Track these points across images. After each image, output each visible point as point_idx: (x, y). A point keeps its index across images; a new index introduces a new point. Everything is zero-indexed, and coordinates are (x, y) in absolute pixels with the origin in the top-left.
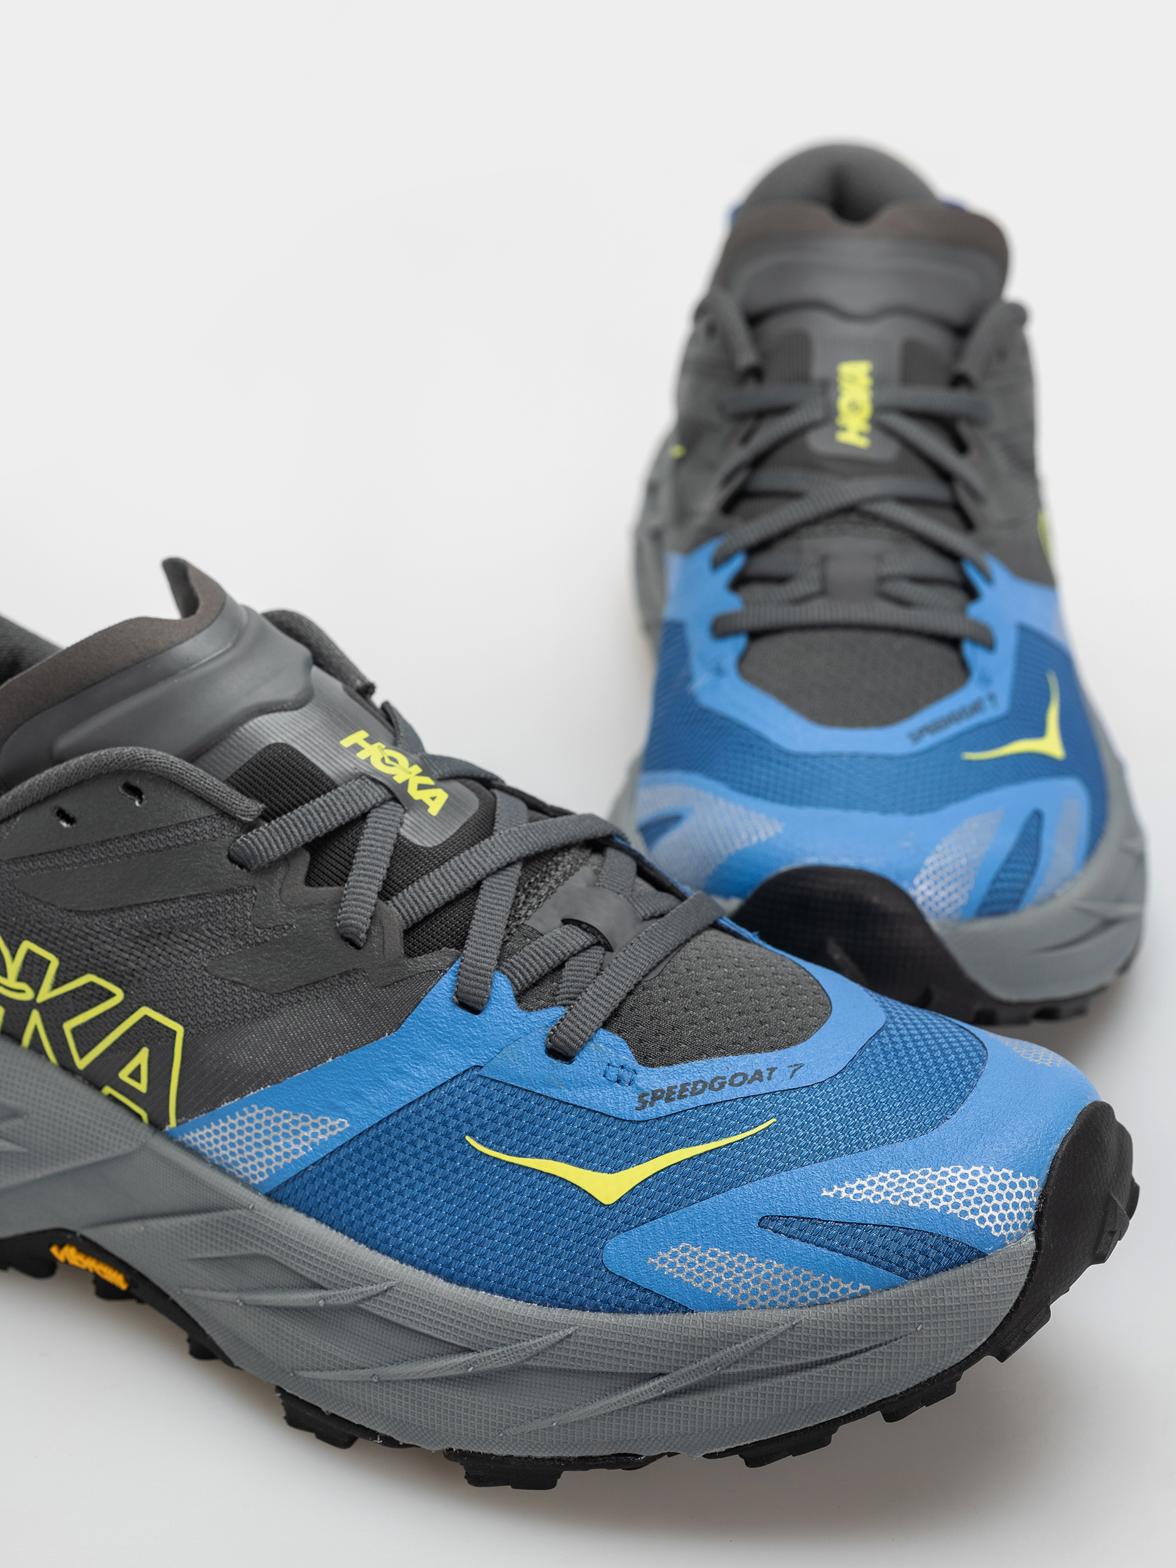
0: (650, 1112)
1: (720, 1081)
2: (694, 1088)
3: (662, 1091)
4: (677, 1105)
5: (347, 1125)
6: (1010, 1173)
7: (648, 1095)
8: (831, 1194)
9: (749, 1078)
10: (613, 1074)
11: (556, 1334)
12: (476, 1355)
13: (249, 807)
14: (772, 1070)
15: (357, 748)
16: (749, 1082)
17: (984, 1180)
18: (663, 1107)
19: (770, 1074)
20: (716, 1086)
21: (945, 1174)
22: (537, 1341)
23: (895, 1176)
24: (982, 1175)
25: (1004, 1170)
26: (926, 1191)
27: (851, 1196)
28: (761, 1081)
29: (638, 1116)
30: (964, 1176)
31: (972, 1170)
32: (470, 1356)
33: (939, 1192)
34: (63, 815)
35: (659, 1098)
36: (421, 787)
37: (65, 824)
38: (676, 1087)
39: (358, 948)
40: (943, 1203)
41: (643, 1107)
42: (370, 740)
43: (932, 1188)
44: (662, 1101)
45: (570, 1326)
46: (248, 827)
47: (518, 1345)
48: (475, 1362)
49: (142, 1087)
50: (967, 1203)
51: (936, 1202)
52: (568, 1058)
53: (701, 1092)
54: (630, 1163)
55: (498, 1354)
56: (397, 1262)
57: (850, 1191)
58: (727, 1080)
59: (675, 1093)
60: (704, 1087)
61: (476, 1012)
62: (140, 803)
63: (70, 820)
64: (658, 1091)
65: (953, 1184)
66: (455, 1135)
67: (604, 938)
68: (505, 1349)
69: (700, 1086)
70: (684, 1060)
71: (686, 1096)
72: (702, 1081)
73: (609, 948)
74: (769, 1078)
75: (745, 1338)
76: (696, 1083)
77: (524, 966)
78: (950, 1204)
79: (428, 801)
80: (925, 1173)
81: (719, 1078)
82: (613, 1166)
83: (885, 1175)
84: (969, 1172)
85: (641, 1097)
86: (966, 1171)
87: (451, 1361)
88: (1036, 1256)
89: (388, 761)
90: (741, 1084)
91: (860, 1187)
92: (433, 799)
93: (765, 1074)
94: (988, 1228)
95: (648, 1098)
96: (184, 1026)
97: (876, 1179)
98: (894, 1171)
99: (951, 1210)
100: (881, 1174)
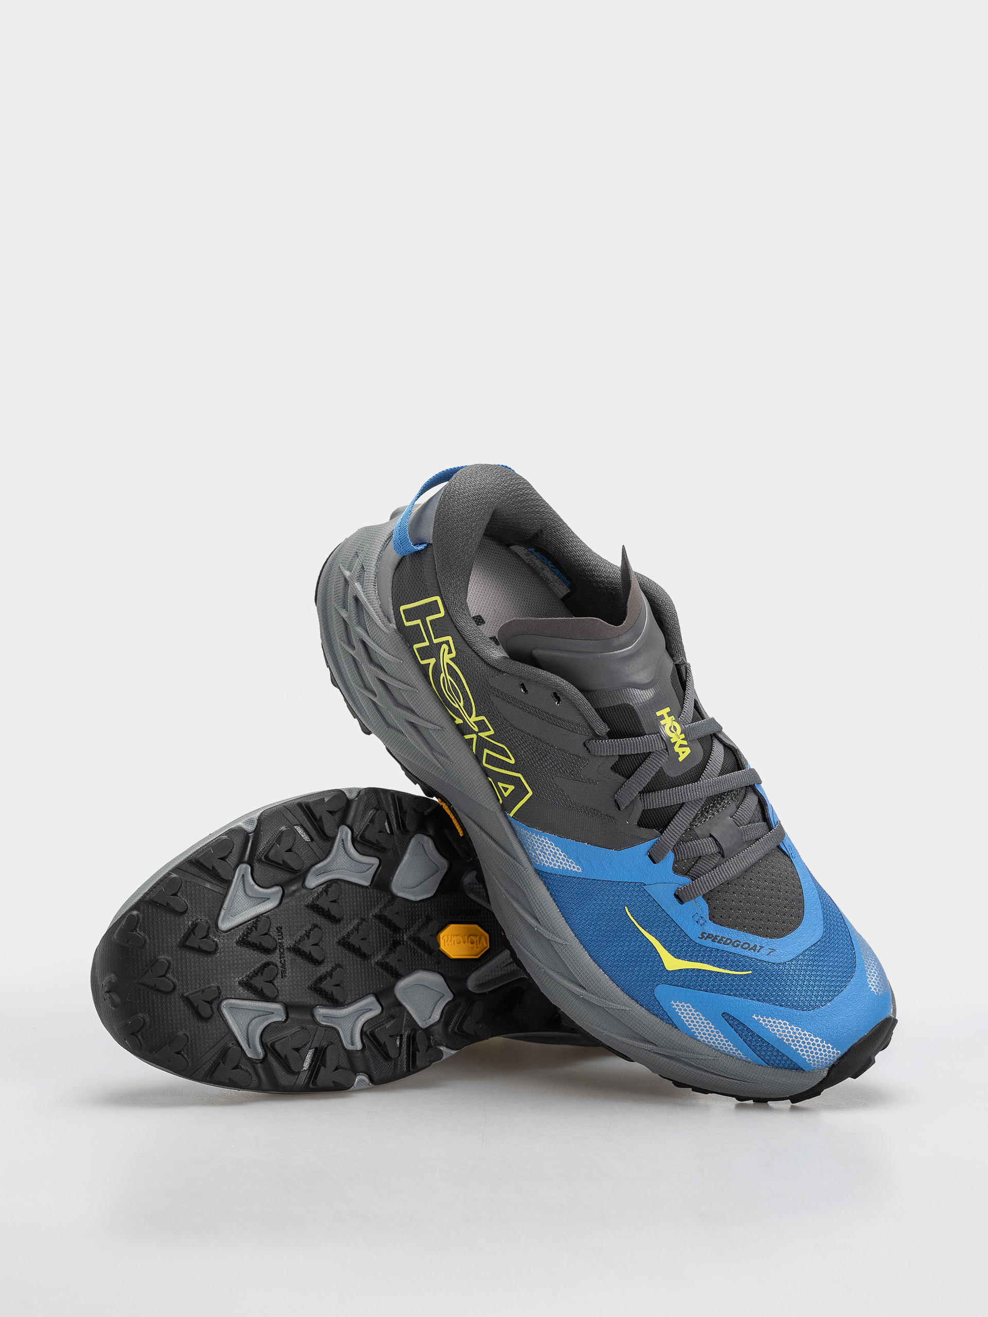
0: (703, 942)
1: (738, 943)
2: (726, 941)
3: (713, 936)
4: (716, 945)
5: (580, 871)
6: (831, 1046)
7: (706, 934)
8: (756, 1018)
9: (751, 947)
10: (696, 918)
11: (621, 1007)
12: (587, 993)
13: (603, 729)
14: (762, 947)
15: (662, 717)
16: (749, 950)
17: (819, 1045)
18: (708, 943)
19: (760, 949)
20: (735, 945)
21: (805, 1035)
22: (613, 1004)
23: (785, 1024)
24: (819, 1043)
25: (829, 1045)
26: (794, 1038)
27: (764, 1023)
28: (755, 951)
29: (698, 941)
30: (812, 1040)
31: (816, 1038)
32: (584, 992)
33: (798, 1042)
34: (523, 686)
35: (711, 938)
36: (681, 746)
37: (522, 690)
38: (719, 937)
39: (619, 809)
40: (797, 1047)
41: (701, 938)
42: (669, 714)
43: (797, 1038)
44: (711, 940)
45: (628, 1007)
46: (597, 737)
47: (605, 1001)
48: (585, 995)
49: (506, 794)
50: (807, 1051)
51: (795, 1045)
52: (681, 902)
53: (728, 944)
54: (684, 958)
55: (593, 998)
56: (574, 935)
57: (764, 1021)
58: (741, 944)
59: (717, 939)
60: (730, 943)
61: (654, 862)
62: (558, 703)
63: (525, 690)
64: (711, 934)
65: (805, 1041)
66: (622, 903)
67: (723, 851)
68: (599, 999)
69: (728, 941)
70: (728, 926)
71: (721, 943)
72: (730, 939)
73: (723, 856)
74: (758, 952)
75: (694, 1053)
76: (728, 939)
77: (684, 852)
78: (800, 1049)
79: (681, 754)
80: (797, 1030)
81: (738, 941)
82: (678, 955)
83: (781, 1022)
84: (815, 1039)
85: (703, 933)
86: (814, 1038)
87: (576, 988)
88: (824, 1079)
89: (672, 729)
90: (746, 949)
91: (769, 1022)
92: (683, 752)
93: (758, 948)
94: (811, 1063)
95: (705, 936)
96: (533, 793)
97: (777, 1021)
98: (786, 1022)
99: (799, 1051)
100: (780, 1021)
